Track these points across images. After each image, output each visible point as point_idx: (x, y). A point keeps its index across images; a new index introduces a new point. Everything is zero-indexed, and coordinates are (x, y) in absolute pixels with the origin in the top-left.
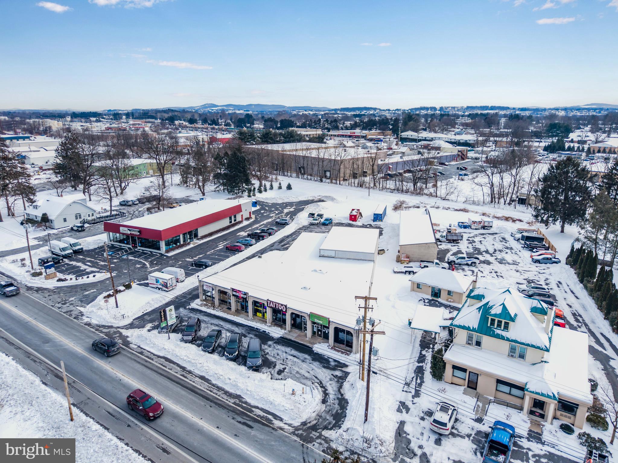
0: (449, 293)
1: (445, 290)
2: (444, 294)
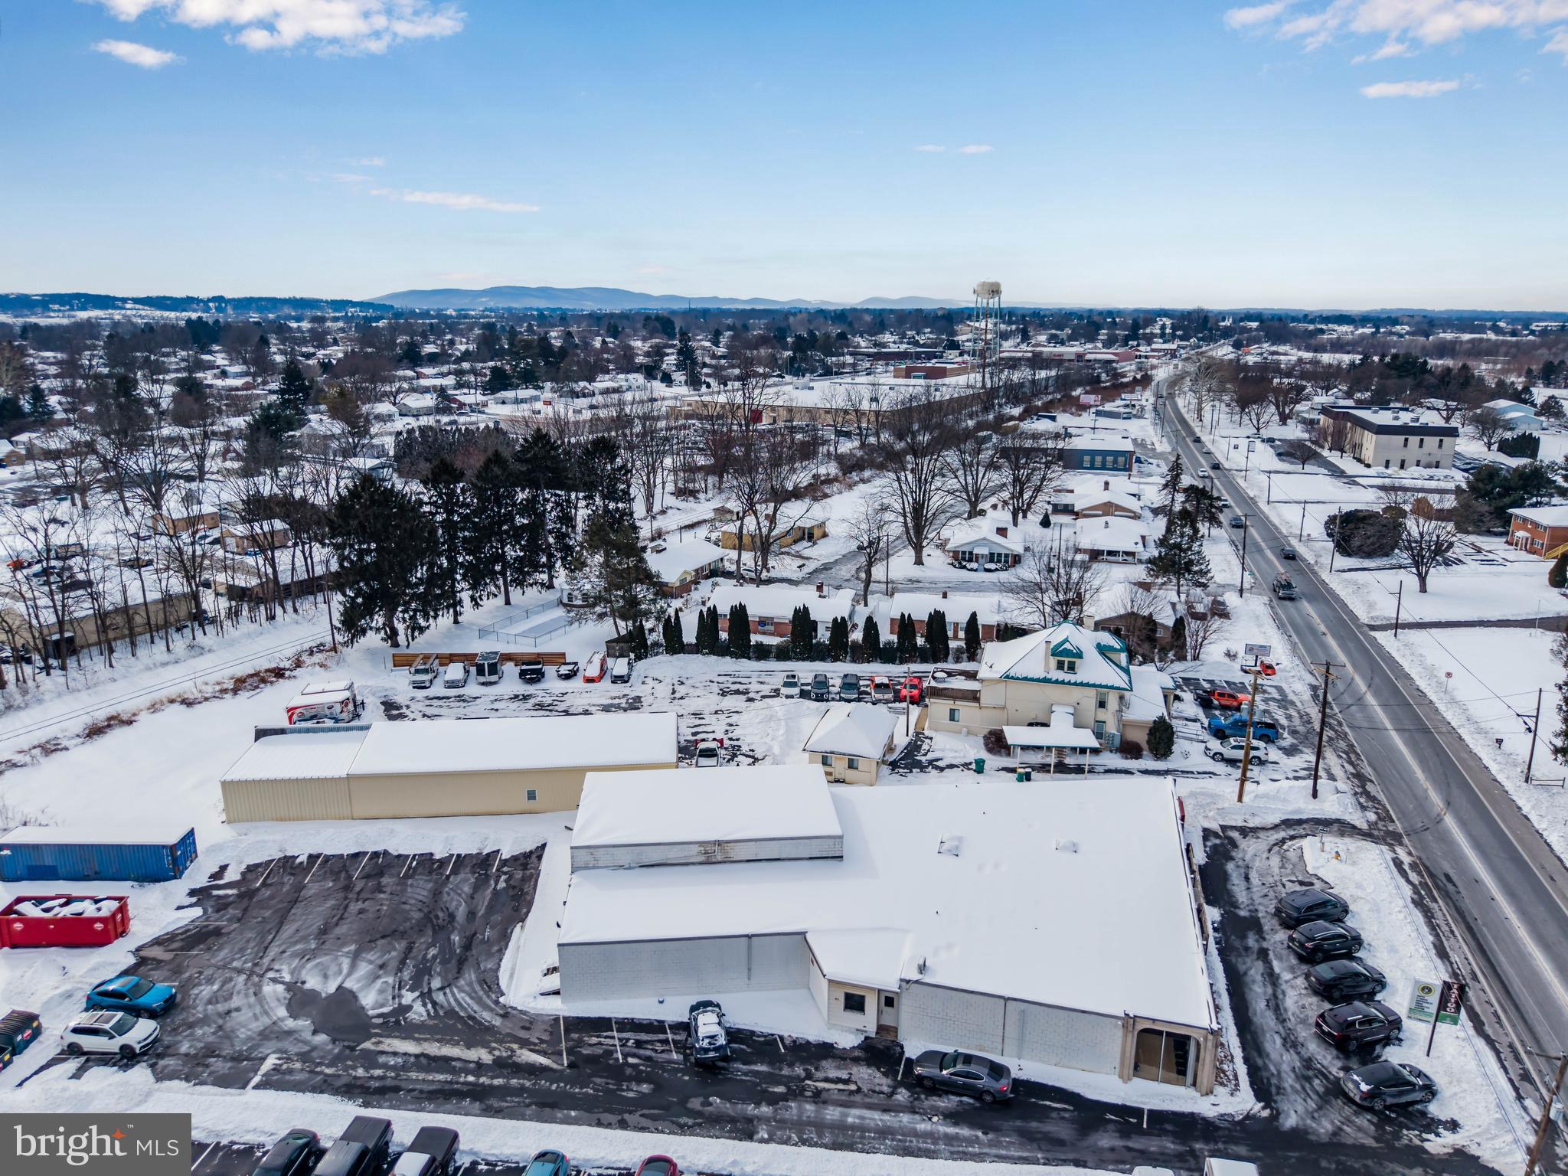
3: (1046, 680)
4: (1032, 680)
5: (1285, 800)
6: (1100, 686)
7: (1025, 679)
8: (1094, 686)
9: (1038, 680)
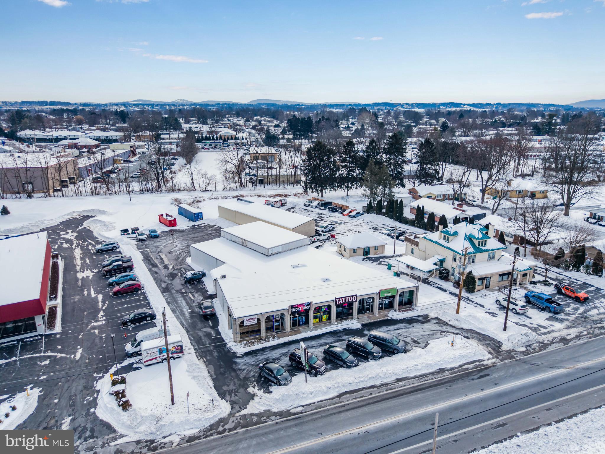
0: (376, 248)
1: (373, 247)
2: (372, 251)
3: (436, 243)
4: (432, 241)
5: (481, 322)
6: (455, 251)
7: (430, 240)
8: (452, 250)
9: (434, 242)
